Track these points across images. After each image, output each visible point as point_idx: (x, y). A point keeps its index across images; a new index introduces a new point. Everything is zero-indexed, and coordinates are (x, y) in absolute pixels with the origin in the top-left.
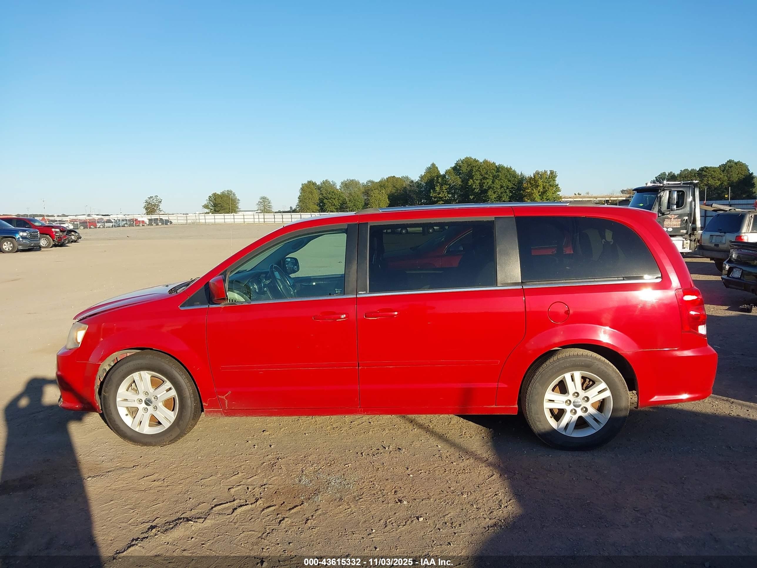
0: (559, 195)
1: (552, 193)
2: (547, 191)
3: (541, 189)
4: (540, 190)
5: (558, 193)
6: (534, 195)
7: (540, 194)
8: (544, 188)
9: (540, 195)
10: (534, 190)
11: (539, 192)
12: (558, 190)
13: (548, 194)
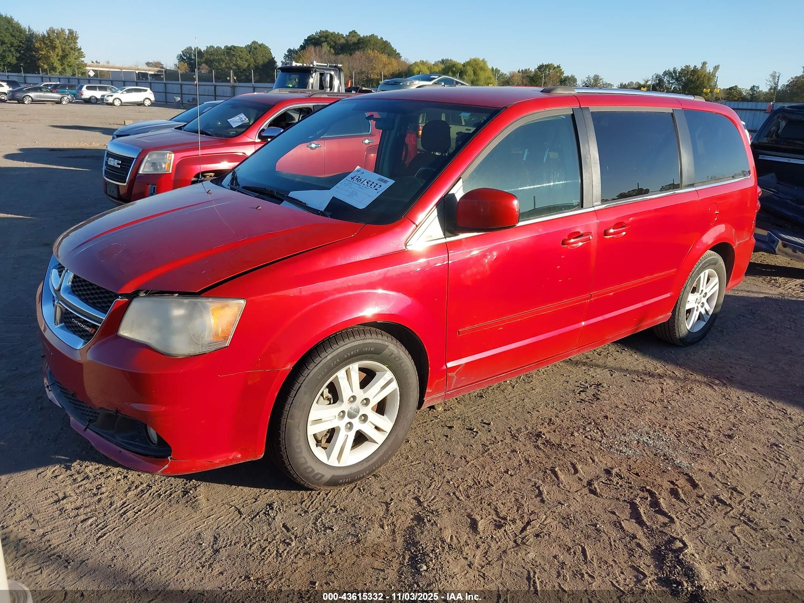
0: (83, 61)
1: (75, 59)
2: (67, 55)
3: (59, 51)
4: (58, 53)
5: (82, 59)
6: (52, 59)
7: (58, 58)
8: (63, 51)
9: (59, 60)
10: (51, 52)
11: (58, 56)
12: (81, 55)
13: (69, 59)
